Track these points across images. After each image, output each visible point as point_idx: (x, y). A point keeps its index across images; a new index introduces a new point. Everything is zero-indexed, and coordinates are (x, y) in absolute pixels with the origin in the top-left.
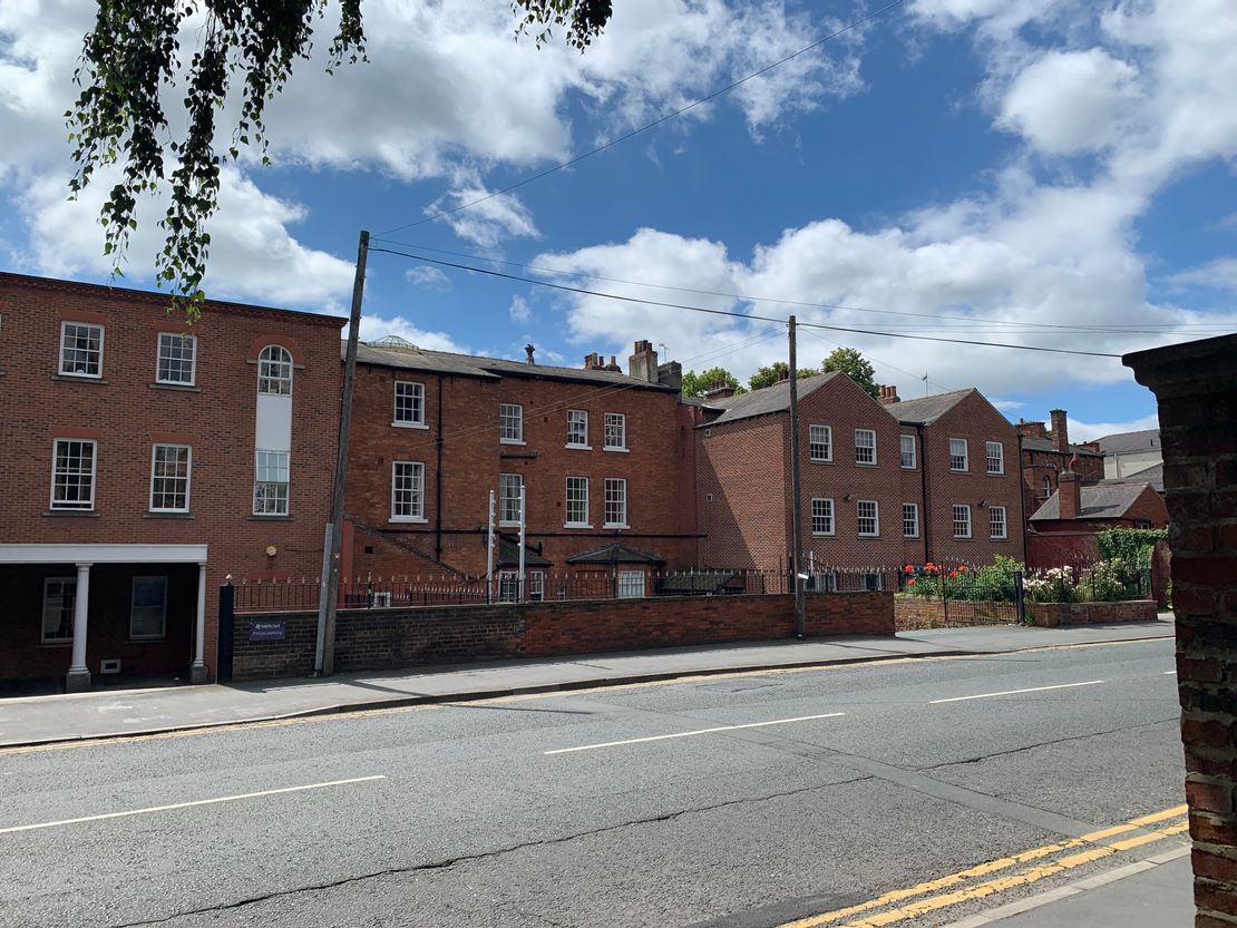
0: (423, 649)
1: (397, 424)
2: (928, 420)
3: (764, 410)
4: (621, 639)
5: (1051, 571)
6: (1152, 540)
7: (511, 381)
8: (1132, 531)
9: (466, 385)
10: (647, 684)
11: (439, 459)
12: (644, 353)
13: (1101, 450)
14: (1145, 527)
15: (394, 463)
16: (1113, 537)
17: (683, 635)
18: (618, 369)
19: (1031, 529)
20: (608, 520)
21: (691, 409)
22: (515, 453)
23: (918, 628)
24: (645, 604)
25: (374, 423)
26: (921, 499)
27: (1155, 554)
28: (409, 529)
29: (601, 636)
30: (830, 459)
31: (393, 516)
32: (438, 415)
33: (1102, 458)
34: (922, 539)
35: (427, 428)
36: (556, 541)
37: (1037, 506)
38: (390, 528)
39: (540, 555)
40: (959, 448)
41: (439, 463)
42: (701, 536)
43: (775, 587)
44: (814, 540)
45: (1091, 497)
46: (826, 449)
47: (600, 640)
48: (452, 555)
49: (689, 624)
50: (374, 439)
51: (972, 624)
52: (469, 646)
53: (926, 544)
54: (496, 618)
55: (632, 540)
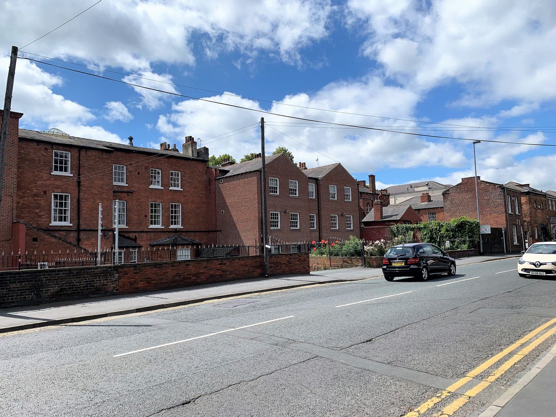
0: (55, 292)
1: (54, 173)
2: (320, 177)
3: (248, 171)
4: (173, 282)
5: (376, 242)
6: (413, 229)
7: (120, 153)
8: (404, 225)
9: (94, 154)
10: (187, 306)
11: (79, 192)
12: (190, 142)
13: (388, 192)
14: (409, 224)
15: (53, 194)
16: (397, 228)
17: (208, 278)
18: (177, 150)
19: (363, 226)
20: (172, 224)
21: (213, 170)
22: (122, 190)
23: (318, 270)
24: (188, 263)
25: (41, 172)
26: (317, 212)
27: (414, 235)
28: (61, 229)
29: (162, 281)
30: (278, 193)
31: (52, 222)
32: (78, 169)
33: (389, 196)
34: (318, 230)
35: (72, 175)
36: (145, 235)
37: (365, 216)
38: (50, 228)
39: (136, 241)
40: (333, 189)
41: (79, 194)
42: (218, 231)
43: (253, 252)
44: (271, 231)
45: (387, 211)
46: (276, 189)
47: (163, 283)
48: (86, 242)
49: (211, 272)
50: (41, 180)
51: (342, 267)
52: (85, 289)
53: (319, 232)
54: (101, 273)
55: (184, 234)
